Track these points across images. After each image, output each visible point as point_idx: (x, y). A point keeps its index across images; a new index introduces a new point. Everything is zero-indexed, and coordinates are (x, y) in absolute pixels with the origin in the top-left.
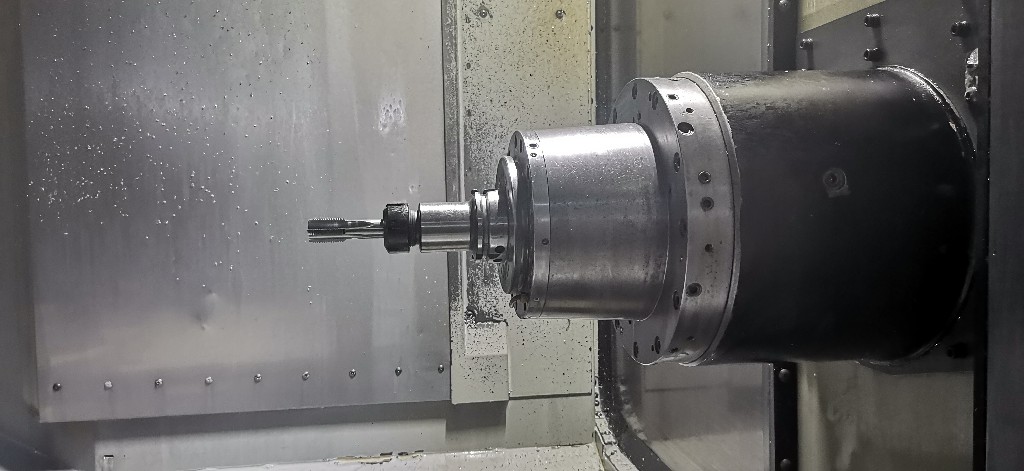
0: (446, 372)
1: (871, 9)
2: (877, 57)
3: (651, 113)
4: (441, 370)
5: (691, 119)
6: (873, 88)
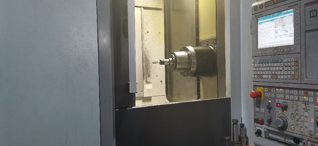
0: (143, 91)
1: (207, 40)
2: (208, 45)
3: (187, 50)
5: (191, 51)
6: (207, 48)
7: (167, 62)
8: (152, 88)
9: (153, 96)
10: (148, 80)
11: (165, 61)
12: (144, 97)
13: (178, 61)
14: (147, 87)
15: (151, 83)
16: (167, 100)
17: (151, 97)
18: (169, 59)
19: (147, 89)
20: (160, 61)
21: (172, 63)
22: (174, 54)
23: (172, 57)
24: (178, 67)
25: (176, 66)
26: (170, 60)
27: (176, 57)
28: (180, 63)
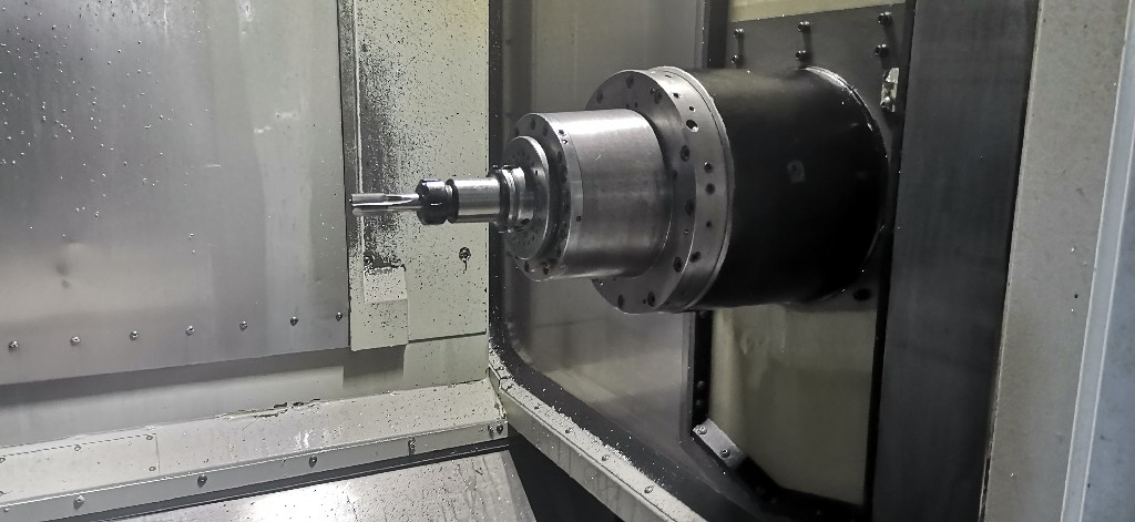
0: (345, 319)
2: (806, 59)
4: (339, 318)
5: (694, 116)
7: (478, 198)
8: (405, 296)
9: (410, 342)
10: (379, 249)
11: (465, 189)
12: (354, 349)
13: (577, 196)
14: (370, 289)
15: (397, 267)
16: (495, 361)
17: (400, 349)
18: (501, 178)
19: (376, 300)
20: (421, 189)
21: (527, 206)
22: (546, 136)
23: (526, 160)
24: (571, 242)
25: (557, 236)
26: (504, 186)
27: (557, 162)
28: (591, 217)
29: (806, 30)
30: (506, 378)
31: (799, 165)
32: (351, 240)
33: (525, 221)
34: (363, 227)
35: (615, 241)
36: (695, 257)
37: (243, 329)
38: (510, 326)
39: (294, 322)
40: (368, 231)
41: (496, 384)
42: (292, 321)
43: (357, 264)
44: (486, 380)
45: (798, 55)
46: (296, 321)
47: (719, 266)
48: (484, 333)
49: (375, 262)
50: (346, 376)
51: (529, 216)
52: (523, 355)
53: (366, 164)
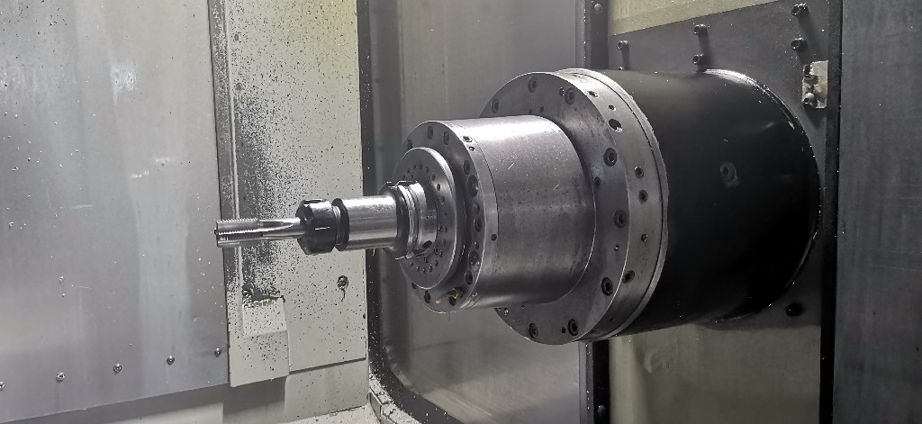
0: (223, 355)
1: (698, 20)
2: (705, 62)
3: (563, 104)
4: (217, 354)
5: (616, 114)
7: (372, 220)
8: (285, 328)
9: (291, 373)
10: (258, 281)
11: (356, 209)
12: (234, 384)
13: (491, 212)
14: (249, 321)
15: (276, 299)
16: (376, 386)
17: (281, 381)
18: (397, 195)
19: (255, 333)
20: (304, 211)
21: (429, 226)
22: (448, 143)
23: (426, 173)
24: (486, 267)
25: (468, 257)
26: (401, 206)
27: (465, 174)
28: (508, 235)
29: (702, 33)
30: (387, 403)
31: (730, 166)
32: (228, 275)
33: (428, 244)
34: (241, 260)
35: (532, 263)
36: (628, 277)
37: (116, 373)
38: (388, 350)
39: (170, 362)
40: (247, 264)
41: (377, 410)
42: (168, 360)
43: (236, 297)
44: (368, 407)
45: (696, 59)
46: (173, 360)
47: (653, 286)
48: (364, 359)
49: (255, 295)
50: (226, 413)
51: (432, 237)
52: (402, 378)
53: (243, 199)
